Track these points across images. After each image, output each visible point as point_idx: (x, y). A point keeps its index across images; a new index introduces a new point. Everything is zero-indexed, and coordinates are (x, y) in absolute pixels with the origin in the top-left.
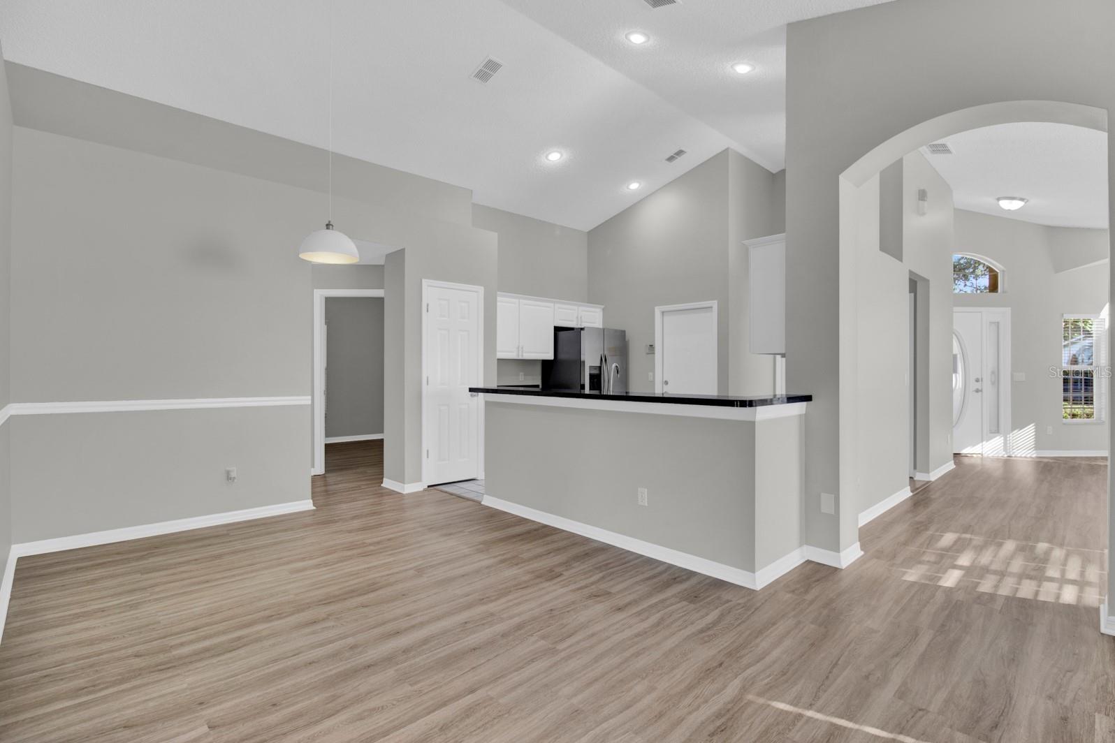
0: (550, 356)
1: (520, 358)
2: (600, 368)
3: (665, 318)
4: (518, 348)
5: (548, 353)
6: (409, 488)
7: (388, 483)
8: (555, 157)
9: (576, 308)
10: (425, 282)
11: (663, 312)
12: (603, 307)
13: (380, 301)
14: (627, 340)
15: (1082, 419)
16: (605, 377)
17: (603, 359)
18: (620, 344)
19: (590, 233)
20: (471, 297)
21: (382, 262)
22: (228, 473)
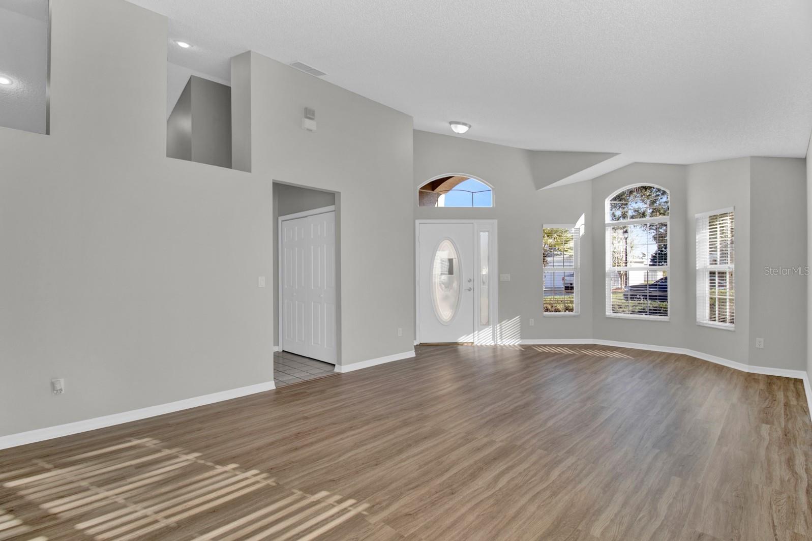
15: (551, 313)
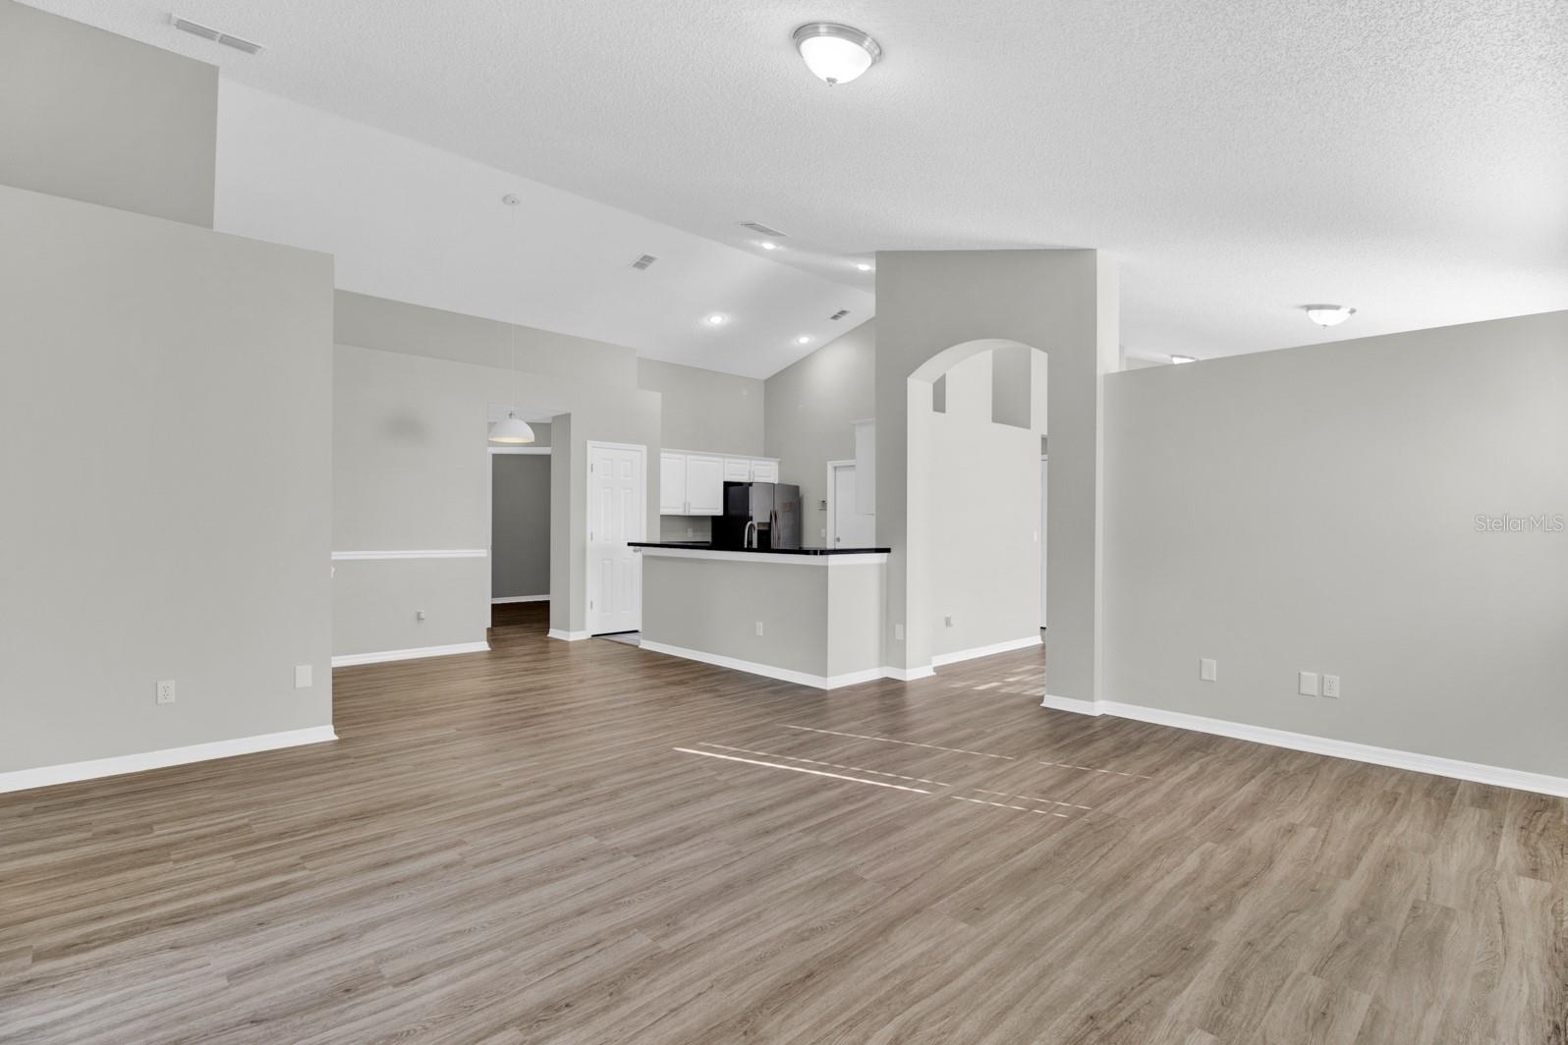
0: (720, 512)
1: (687, 514)
2: (770, 524)
3: (838, 473)
4: (685, 504)
5: (717, 509)
6: (573, 636)
7: (553, 633)
8: (717, 320)
9: (748, 462)
10: (590, 444)
11: (835, 468)
12: (778, 460)
13: (548, 458)
14: (801, 495)
16: (774, 534)
17: (774, 516)
18: (792, 499)
19: (766, 381)
20: (635, 457)
21: (550, 421)
22: (419, 614)
